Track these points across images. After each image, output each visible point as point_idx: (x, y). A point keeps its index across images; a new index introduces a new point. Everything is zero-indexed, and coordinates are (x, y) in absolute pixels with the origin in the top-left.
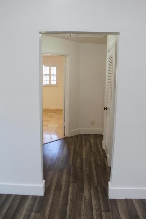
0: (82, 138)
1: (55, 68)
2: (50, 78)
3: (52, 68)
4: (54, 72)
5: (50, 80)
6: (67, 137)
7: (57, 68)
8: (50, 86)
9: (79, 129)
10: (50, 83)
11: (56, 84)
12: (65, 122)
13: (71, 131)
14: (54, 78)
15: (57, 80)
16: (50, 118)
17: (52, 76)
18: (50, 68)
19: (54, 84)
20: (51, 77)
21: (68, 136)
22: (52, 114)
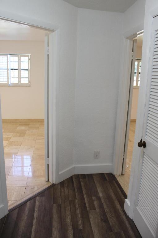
0: (80, 185)
1: (26, 59)
2: (19, 74)
3: (23, 59)
4: (25, 66)
5: (19, 77)
6: (53, 185)
7: (29, 59)
8: (19, 85)
9: (74, 166)
10: (19, 81)
11: (28, 83)
12: (48, 157)
13: (60, 173)
14: (25, 74)
15: (30, 77)
16: (20, 136)
17: (22, 71)
18: (19, 59)
19: (25, 83)
20: (20, 72)
21: (54, 183)
22: (23, 128)
